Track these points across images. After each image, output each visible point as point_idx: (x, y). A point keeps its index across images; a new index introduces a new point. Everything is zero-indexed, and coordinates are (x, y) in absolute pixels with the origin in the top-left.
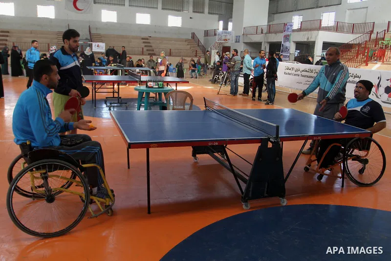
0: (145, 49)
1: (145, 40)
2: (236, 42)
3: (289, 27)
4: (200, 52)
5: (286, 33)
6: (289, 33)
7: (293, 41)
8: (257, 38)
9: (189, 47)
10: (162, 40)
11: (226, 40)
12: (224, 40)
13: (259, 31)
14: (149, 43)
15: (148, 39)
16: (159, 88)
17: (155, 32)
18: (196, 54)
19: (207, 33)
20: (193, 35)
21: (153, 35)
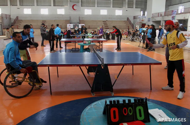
0: (104, 26)
1: (105, 22)
2: (148, 21)
3: (174, 12)
4: (130, 27)
5: (173, 15)
6: (174, 15)
7: (177, 20)
8: (158, 19)
9: (125, 24)
10: (112, 21)
11: (143, 20)
12: (142, 21)
13: (160, 15)
14: (106, 23)
15: (106, 22)
16: (89, 43)
17: (109, 18)
18: (129, 28)
19: (135, 18)
20: (128, 19)
21: (108, 19)
